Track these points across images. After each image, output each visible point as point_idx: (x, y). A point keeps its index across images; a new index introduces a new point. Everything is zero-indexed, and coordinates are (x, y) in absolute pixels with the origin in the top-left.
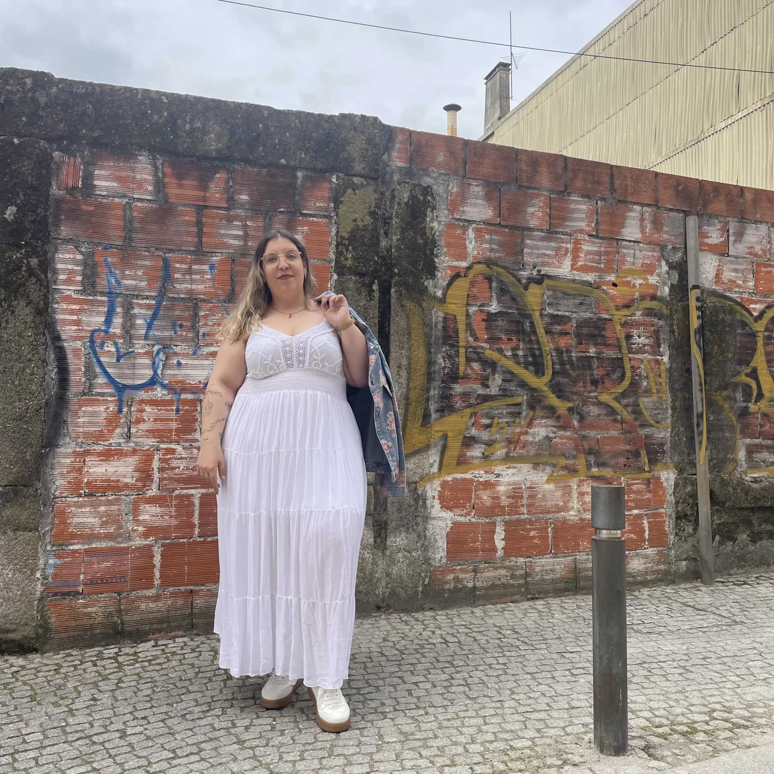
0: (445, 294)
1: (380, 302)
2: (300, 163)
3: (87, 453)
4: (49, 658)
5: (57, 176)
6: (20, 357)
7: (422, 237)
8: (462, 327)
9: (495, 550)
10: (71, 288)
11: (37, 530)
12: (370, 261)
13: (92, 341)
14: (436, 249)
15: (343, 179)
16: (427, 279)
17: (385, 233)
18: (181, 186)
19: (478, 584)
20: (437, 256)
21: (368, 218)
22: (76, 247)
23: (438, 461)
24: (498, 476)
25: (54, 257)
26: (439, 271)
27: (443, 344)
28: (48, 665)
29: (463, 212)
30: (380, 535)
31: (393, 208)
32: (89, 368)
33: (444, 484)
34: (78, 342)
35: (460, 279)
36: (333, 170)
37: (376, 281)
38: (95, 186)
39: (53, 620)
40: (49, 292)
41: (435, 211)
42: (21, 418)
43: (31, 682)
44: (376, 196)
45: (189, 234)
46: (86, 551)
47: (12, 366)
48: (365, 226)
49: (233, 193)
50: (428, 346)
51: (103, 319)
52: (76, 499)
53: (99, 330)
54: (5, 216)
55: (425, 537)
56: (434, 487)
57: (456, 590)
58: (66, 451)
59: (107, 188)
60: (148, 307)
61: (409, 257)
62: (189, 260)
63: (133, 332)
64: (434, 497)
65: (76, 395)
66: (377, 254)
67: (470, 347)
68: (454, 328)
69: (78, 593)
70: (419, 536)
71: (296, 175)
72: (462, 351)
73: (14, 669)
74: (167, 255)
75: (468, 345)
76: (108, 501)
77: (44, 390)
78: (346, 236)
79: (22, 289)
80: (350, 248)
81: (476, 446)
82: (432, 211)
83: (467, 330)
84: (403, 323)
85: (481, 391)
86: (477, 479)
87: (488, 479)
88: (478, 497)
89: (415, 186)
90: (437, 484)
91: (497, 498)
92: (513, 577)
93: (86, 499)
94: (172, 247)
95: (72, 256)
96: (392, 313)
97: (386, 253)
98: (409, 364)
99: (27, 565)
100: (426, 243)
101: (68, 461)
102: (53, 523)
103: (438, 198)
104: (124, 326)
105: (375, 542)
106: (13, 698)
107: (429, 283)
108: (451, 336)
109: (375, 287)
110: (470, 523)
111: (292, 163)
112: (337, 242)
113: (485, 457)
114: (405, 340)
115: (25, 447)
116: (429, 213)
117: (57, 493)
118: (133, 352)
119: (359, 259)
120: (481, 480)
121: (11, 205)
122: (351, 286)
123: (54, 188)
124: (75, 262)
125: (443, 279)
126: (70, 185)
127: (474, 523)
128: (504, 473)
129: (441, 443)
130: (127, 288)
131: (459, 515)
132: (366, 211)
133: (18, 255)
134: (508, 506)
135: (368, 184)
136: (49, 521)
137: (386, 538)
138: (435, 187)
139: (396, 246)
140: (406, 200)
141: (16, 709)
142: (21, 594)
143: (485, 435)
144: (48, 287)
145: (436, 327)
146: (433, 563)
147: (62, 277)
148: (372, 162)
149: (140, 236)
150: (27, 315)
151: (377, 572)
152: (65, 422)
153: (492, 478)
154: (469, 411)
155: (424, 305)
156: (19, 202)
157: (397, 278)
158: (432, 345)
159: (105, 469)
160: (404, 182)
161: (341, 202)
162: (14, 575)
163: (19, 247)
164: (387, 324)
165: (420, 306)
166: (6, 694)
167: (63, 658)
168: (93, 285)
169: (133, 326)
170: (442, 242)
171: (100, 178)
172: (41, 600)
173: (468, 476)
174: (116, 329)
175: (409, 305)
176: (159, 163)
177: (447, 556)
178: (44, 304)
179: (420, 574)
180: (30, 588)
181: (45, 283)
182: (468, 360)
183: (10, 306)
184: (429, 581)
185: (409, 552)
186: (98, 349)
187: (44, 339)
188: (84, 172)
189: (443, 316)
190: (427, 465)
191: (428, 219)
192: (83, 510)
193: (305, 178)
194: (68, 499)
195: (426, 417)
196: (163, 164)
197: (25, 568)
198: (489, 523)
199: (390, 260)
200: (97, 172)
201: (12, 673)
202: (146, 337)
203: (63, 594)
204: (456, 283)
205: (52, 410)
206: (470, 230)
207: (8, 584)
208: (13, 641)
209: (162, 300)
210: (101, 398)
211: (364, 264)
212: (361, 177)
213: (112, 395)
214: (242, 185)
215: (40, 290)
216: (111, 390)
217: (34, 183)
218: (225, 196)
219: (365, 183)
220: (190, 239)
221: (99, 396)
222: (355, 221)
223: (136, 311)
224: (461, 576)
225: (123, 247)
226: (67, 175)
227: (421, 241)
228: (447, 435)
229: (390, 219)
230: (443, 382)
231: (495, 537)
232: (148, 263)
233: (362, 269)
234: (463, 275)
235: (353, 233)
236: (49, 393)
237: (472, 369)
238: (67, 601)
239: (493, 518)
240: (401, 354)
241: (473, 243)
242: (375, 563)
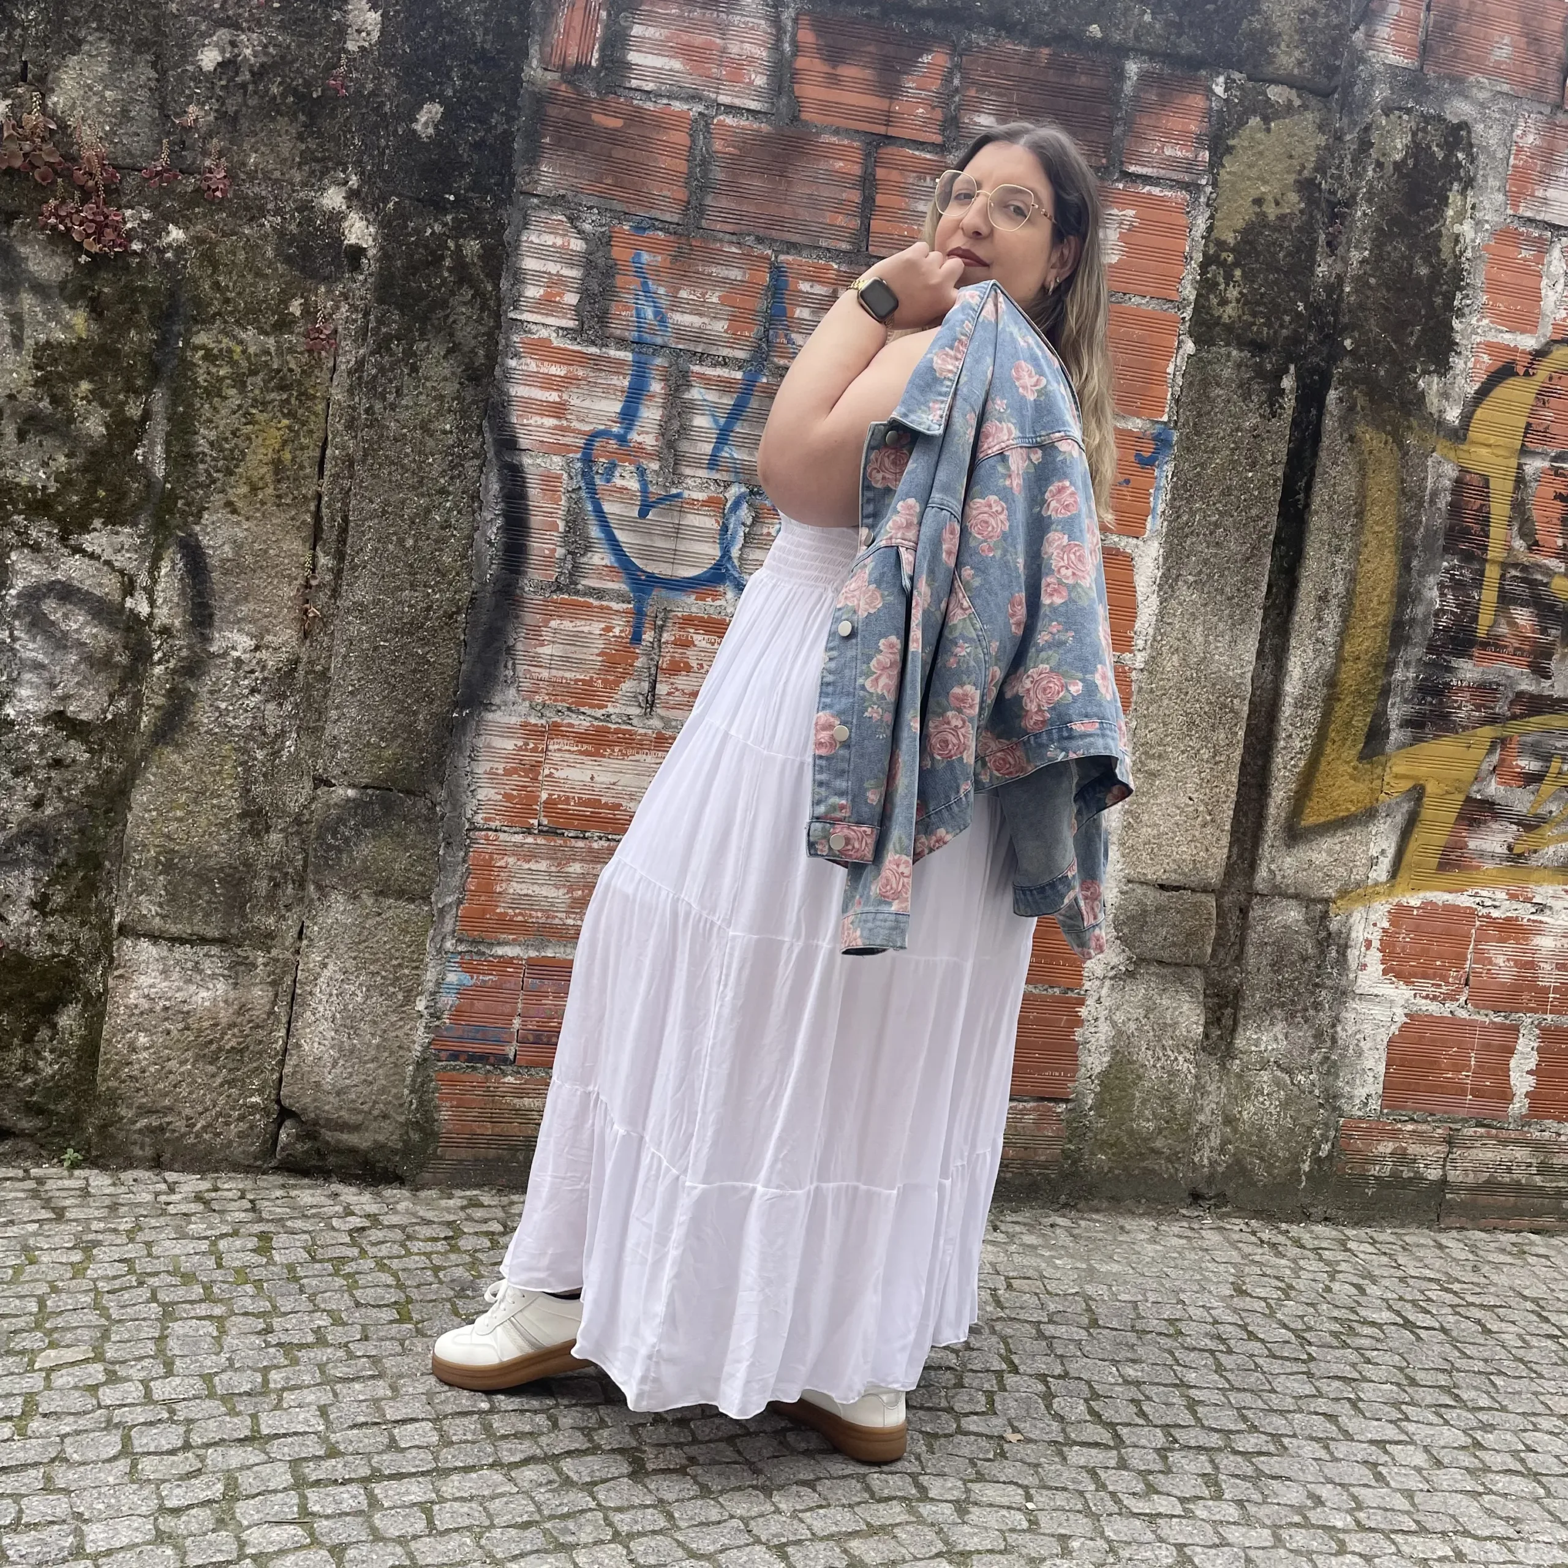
0: (1467, 418)
1: (1295, 424)
2: (1137, 38)
3: (555, 731)
4: (428, 1203)
5: (543, 32)
6: (421, 482)
7: (1426, 260)
8: (1499, 509)
9: (1506, 1095)
10: (550, 321)
11: (426, 899)
12: (1286, 312)
13: (588, 460)
14: (1459, 295)
15: (1241, 88)
16: (1425, 372)
17: (1329, 244)
18: (834, 80)
19: (1453, 1176)
20: (1460, 313)
21: (1293, 197)
22: (571, 219)
23: (1391, 852)
24: (1541, 908)
25: (518, 240)
26: (1459, 354)
27: (1446, 550)
28: (429, 1223)
29: (1545, 201)
30: (1219, 1020)
31: (1360, 176)
32: (574, 525)
33: (1399, 914)
34: (556, 459)
35: (1511, 381)
36: (1221, 62)
37: (1292, 368)
38: (628, 66)
39: (444, 1115)
40: (499, 326)
41: (1470, 193)
42: (412, 628)
43: (395, 1264)
44: (1322, 140)
45: (839, 206)
46: (532, 963)
47: (403, 502)
48: (1281, 218)
49: (959, 108)
50: (1406, 550)
51: (617, 407)
52: (518, 838)
53: (605, 434)
54: (414, 126)
55: (1334, 1040)
56: (1373, 917)
57: (1396, 1182)
58: (506, 719)
59: (657, 74)
60: (724, 386)
61: (1387, 309)
62: (832, 275)
63: (684, 446)
64: (1368, 944)
65: (541, 588)
66: (1305, 295)
67: (1515, 566)
68: (1479, 510)
69: (504, 1060)
70: (1319, 1036)
71: (1123, 69)
72: (1492, 573)
73: (355, 1222)
74: (782, 257)
75: (1510, 560)
76: (591, 850)
77: (469, 568)
78: (1231, 241)
79: (440, 314)
80: (1238, 273)
81: (1495, 826)
82: (1463, 192)
83: (1511, 519)
84: (1348, 485)
85: (1527, 685)
86: (1485, 911)
87: (1513, 914)
88: (1482, 958)
89: (1426, 119)
90: (1380, 912)
91: (1532, 965)
92: (1545, 1169)
93: (541, 841)
94: (795, 238)
95: (559, 241)
96: (1323, 455)
97: (1324, 295)
98: (1350, 593)
99: (397, 979)
100: (1435, 277)
101: (509, 745)
102: (463, 889)
103: (1482, 158)
104: (663, 430)
105: (1206, 1036)
106: (358, 1305)
107: (1429, 384)
108: (1467, 531)
109: (1287, 383)
110: (1453, 1022)
111: (1117, 37)
112: (1205, 254)
113: (1515, 857)
114: (1348, 529)
115: (417, 701)
116: (1454, 197)
117: (479, 819)
118: (678, 495)
119: (1258, 304)
120: (1495, 914)
121: (432, 99)
122: (1227, 373)
123: (535, 63)
124: (566, 257)
125: (1469, 377)
126: (572, 59)
127: (1463, 1024)
128: (1558, 905)
129: (1406, 807)
130: (681, 333)
131: (1427, 997)
132: (1291, 178)
133: (438, 228)
134: (1556, 990)
135: (1305, 107)
136: (456, 881)
137: (1234, 1030)
138: (1479, 128)
139: (1356, 279)
140: (1398, 157)
141: (366, 1338)
142: (378, 1046)
143: (1522, 801)
144: (497, 316)
145: (1432, 502)
146: (1346, 1107)
147: (532, 292)
148: (1324, 46)
149: (724, 203)
150: (445, 379)
151: (1202, 1109)
152: (510, 650)
153: (1524, 912)
154: (1487, 732)
155: (1411, 441)
156: (450, 92)
157: (1347, 362)
158: (1415, 548)
159: (589, 773)
160: (1400, 109)
161: (1229, 150)
162: (367, 997)
163: (440, 207)
164: (1302, 484)
165: (1400, 443)
166: (340, 1290)
167: (463, 1208)
168: (603, 318)
169: (684, 431)
170: (1477, 279)
171: (643, 45)
172: (422, 1064)
173: (1464, 900)
174: (646, 436)
175: (1371, 438)
176: (788, 15)
177: (1384, 1097)
178: (487, 356)
179: (1309, 1130)
180: (400, 1033)
181: (492, 303)
182: (1505, 599)
183: (409, 353)
184: (1331, 1152)
185: (1289, 1071)
186: (598, 480)
187: (477, 444)
188: (607, 27)
189: (1454, 474)
190: (1362, 860)
191: (1450, 213)
192: (533, 865)
193: (1145, 77)
194: (502, 836)
195: (1376, 736)
196: (795, 20)
197: (393, 985)
198: (1502, 1027)
199: (1335, 314)
200: (637, 30)
201: (350, 1232)
202: (713, 463)
203: (473, 1058)
204: (1500, 392)
205: (484, 618)
206: (1556, 253)
207: (353, 1018)
208: (353, 1151)
209: (759, 372)
210: (596, 603)
211: (1268, 319)
212: (1291, 87)
213: (621, 597)
214: (983, 87)
215: (479, 321)
216: (620, 586)
217: (487, 46)
218: (938, 114)
219: (1297, 102)
220: (841, 220)
221: (591, 595)
222: (1258, 202)
223: (696, 393)
224: (1413, 1149)
225: (680, 229)
226: (567, 33)
227: (1424, 271)
228: (1423, 788)
229: (1347, 205)
230: (1431, 649)
231: (1513, 1063)
232: (735, 274)
233: (1259, 332)
234: (1521, 370)
235: (1250, 234)
236: (480, 577)
237: (1512, 623)
238: (479, 1076)
239: (1514, 1016)
240: (1333, 565)
241: (1560, 287)
242: (1199, 1088)
